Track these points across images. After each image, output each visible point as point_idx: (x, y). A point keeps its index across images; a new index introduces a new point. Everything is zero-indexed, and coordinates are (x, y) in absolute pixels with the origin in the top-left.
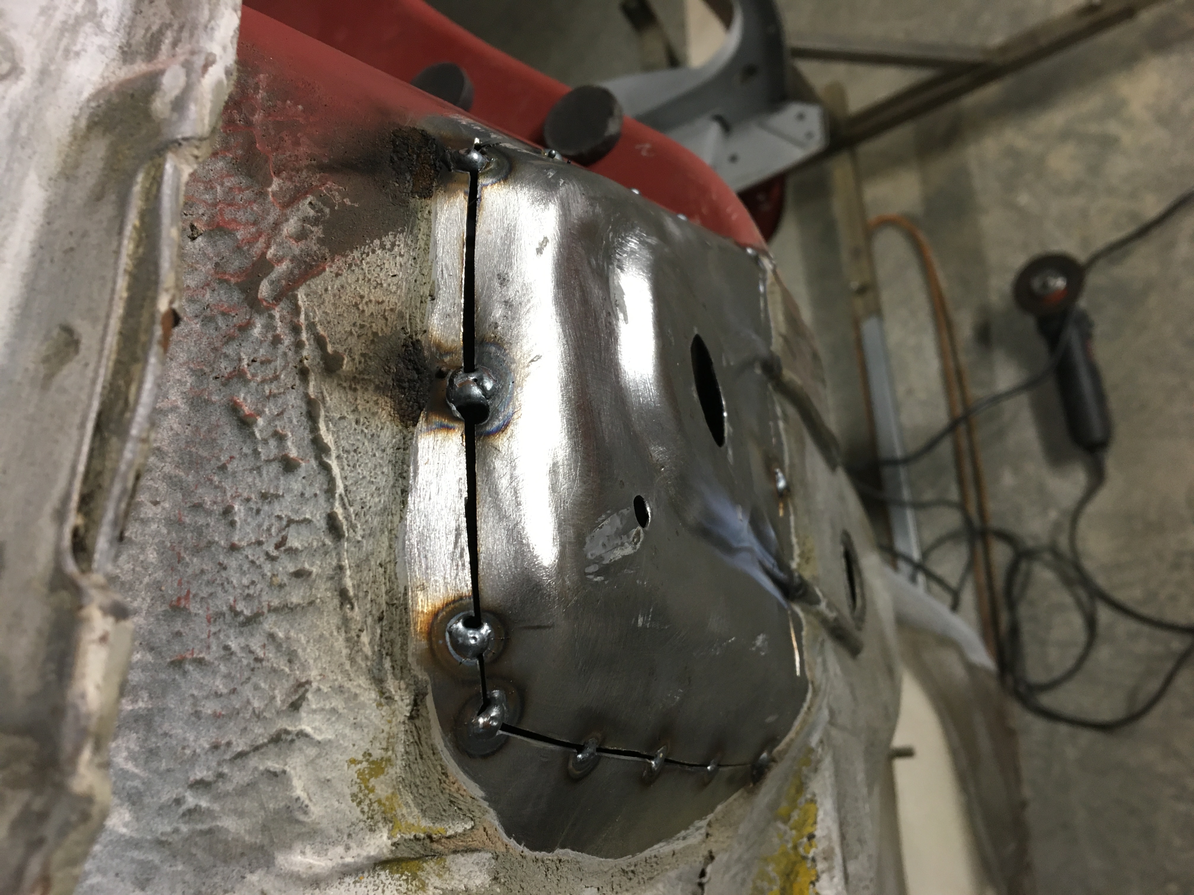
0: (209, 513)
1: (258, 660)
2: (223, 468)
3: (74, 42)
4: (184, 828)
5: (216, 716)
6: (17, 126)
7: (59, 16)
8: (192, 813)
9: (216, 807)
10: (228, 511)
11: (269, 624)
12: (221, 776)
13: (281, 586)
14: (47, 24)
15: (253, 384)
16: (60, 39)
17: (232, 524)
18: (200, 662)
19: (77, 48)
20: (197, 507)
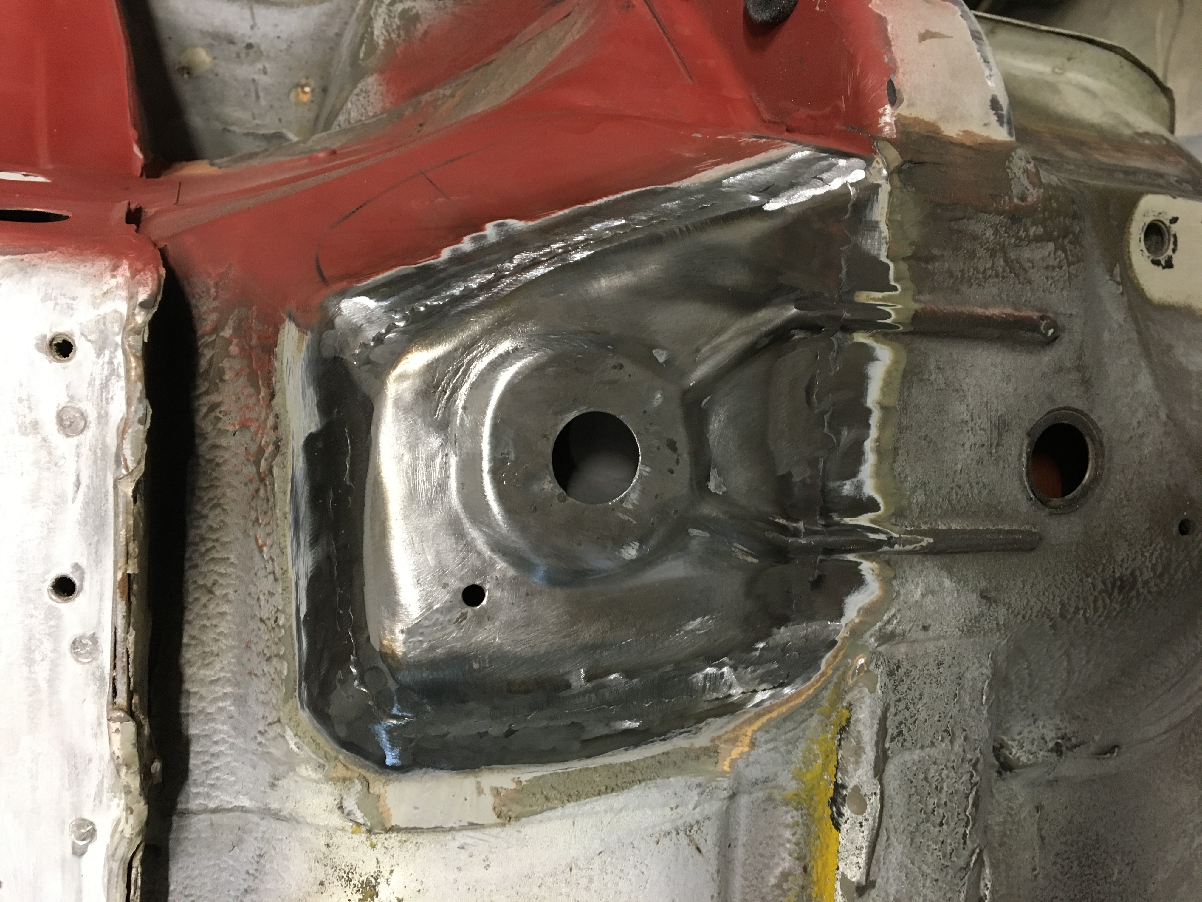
0: (253, 598)
1: (273, 680)
2: (256, 574)
3: (108, 392)
4: (260, 749)
5: (263, 703)
6: (95, 453)
7: (98, 382)
8: (260, 743)
9: (267, 743)
10: (258, 599)
11: (275, 661)
12: (266, 731)
13: (277, 644)
14: (93, 391)
15: (262, 526)
16: (102, 395)
17: (260, 606)
18: (256, 675)
19: (110, 396)
20: (250, 594)
